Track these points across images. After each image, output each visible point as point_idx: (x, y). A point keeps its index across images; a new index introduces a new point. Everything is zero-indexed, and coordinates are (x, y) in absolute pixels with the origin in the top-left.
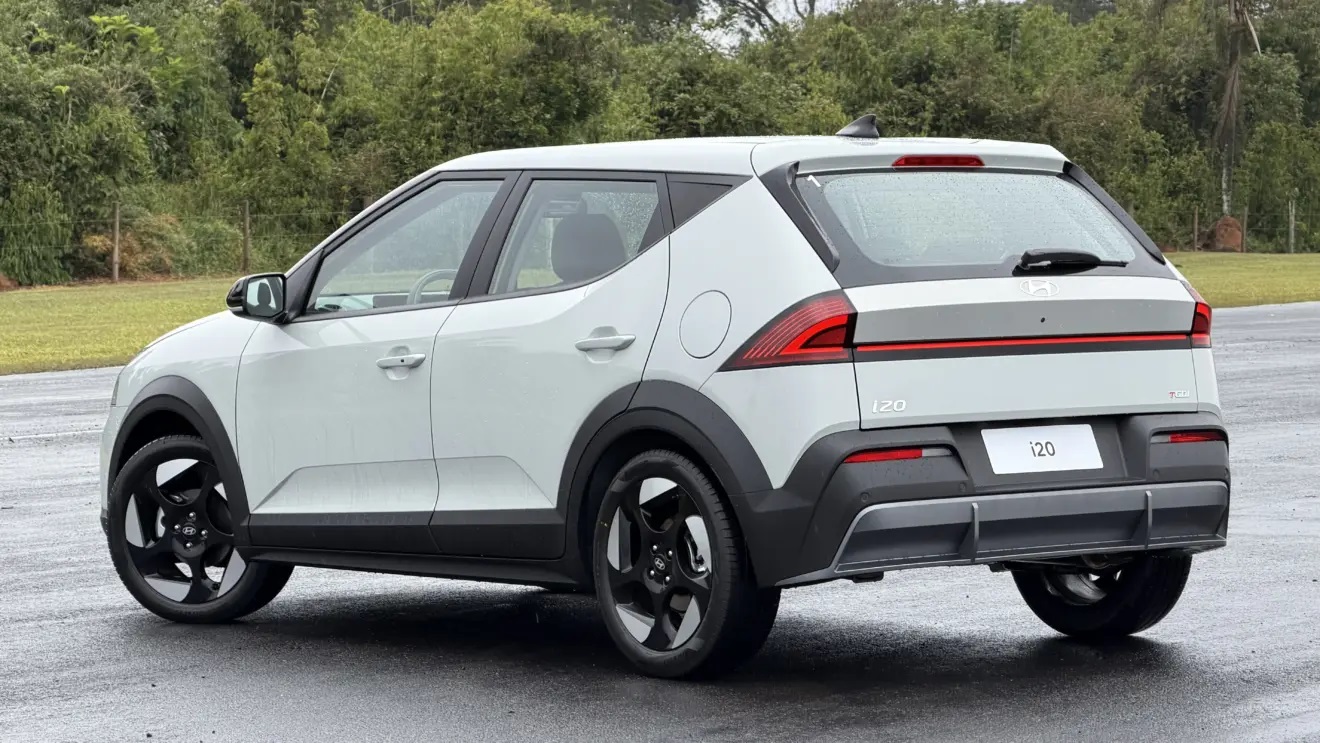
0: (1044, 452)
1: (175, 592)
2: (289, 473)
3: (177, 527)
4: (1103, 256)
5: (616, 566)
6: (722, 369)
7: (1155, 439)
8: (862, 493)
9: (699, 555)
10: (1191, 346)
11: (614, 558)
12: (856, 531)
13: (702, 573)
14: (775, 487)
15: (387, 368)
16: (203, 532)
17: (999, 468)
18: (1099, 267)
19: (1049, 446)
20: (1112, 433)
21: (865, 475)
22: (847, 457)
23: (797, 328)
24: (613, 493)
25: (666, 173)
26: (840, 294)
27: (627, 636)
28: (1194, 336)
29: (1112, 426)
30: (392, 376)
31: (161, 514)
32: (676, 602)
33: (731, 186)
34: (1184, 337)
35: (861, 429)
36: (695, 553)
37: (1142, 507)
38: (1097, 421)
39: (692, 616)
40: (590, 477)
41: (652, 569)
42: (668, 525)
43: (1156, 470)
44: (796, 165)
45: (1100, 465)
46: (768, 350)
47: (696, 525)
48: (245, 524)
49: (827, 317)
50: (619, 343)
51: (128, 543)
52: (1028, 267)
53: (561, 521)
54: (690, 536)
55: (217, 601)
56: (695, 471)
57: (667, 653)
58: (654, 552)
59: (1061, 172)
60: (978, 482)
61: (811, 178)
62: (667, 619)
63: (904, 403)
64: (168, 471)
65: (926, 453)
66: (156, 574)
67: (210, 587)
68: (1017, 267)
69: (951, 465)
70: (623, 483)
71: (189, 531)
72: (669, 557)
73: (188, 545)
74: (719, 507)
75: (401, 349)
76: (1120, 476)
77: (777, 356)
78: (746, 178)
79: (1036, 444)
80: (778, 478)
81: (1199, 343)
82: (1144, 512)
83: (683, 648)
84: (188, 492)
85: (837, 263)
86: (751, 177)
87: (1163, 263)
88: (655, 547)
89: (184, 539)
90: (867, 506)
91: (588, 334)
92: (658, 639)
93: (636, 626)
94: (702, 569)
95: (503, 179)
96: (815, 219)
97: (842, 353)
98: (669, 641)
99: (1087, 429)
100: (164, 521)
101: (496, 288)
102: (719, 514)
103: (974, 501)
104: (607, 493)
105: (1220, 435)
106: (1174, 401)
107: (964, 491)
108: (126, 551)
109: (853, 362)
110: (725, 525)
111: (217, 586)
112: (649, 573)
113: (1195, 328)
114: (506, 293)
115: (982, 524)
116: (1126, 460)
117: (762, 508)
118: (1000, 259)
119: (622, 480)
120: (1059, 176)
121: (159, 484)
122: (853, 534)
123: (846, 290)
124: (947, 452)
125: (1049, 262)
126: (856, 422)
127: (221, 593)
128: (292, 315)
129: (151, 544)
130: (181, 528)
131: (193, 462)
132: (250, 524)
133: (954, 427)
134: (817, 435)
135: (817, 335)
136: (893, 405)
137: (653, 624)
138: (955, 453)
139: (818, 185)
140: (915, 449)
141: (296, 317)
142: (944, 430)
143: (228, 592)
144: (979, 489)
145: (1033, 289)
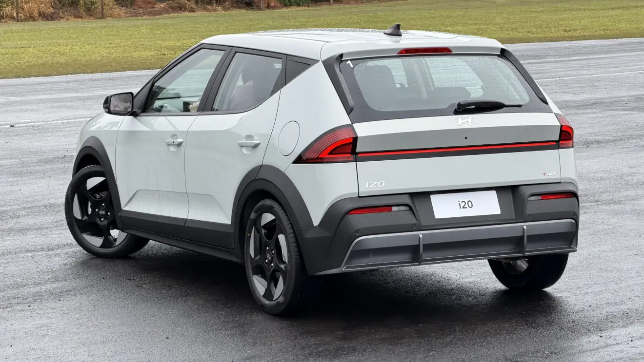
0: (466, 206)
2: (135, 192)
3: (97, 210)
4: (506, 103)
5: (253, 256)
6: (293, 162)
7: (531, 198)
8: (356, 230)
10: (558, 148)
11: (252, 252)
12: (354, 249)
14: (314, 225)
15: (168, 145)
16: (109, 213)
17: (438, 215)
18: (505, 108)
19: (470, 203)
20: (509, 196)
21: (358, 221)
22: (350, 211)
24: (252, 219)
25: (287, 55)
26: (350, 127)
27: (256, 292)
28: (561, 142)
29: (510, 191)
30: (170, 149)
31: (90, 204)
33: (310, 65)
34: (555, 143)
35: (359, 197)
37: (521, 235)
38: (499, 189)
39: (281, 284)
41: (266, 259)
43: (530, 215)
44: (341, 56)
45: (498, 211)
46: (314, 155)
47: (282, 238)
48: (119, 214)
49: (342, 139)
51: (75, 217)
52: (463, 109)
53: (233, 231)
55: (116, 247)
56: (282, 211)
57: (272, 302)
58: (267, 251)
59: (499, 54)
60: (424, 223)
61: (349, 62)
62: (272, 283)
63: (384, 182)
64: (92, 182)
65: (395, 209)
66: (88, 233)
67: (112, 240)
68: (455, 110)
69: (409, 214)
70: (255, 215)
71: (102, 212)
72: (273, 254)
73: (102, 219)
74: (290, 231)
75: (174, 136)
76: (509, 218)
77: (317, 158)
78: (316, 61)
79: (462, 202)
80: (316, 221)
81: (565, 146)
82: (523, 237)
83: (277, 301)
85: (352, 109)
86: (318, 61)
87: (547, 103)
88: (268, 248)
89: (100, 217)
90: (359, 237)
91: (243, 138)
92: (268, 294)
93: (259, 285)
95: (224, 51)
97: (350, 157)
98: (273, 297)
99: (494, 193)
100: (91, 207)
102: (291, 234)
103: (421, 234)
104: (250, 219)
105: (573, 195)
106: (546, 177)
107: (414, 228)
108: (75, 222)
109: (356, 161)
111: (115, 240)
112: (265, 261)
113: (562, 139)
115: (424, 245)
116: (515, 209)
117: (309, 235)
118: (445, 106)
119: (255, 213)
120: (498, 56)
121: (88, 189)
122: (352, 251)
123: (354, 125)
124: (407, 208)
125: (474, 107)
126: (357, 192)
127: (117, 243)
128: (139, 112)
129: (86, 218)
130: (99, 211)
131: (102, 179)
132: (122, 215)
133: (413, 195)
134: (335, 199)
135: (338, 147)
136: (377, 184)
137: (266, 287)
138: (411, 209)
139: (352, 66)
140: (388, 207)
141: (141, 113)
142: (407, 196)
143: (120, 244)
144: (425, 226)
145: (460, 121)
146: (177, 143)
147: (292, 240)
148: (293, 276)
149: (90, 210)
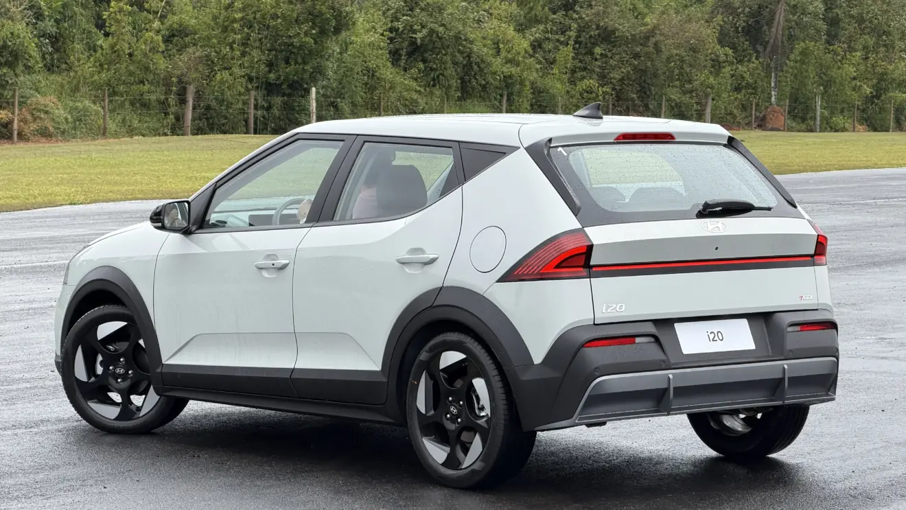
0: (716, 338)
1: (109, 413)
2: (191, 337)
3: (111, 368)
4: (756, 205)
5: (423, 411)
6: (499, 281)
7: (790, 329)
8: (596, 368)
9: (481, 403)
10: (814, 265)
11: (421, 404)
12: (591, 394)
13: (483, 417)
14: (535, 363)
15: (262, 269)
16: (130, 372)
17: (687, 349)
18: (753, 211)
19: (719, 334)
20: (761, 324)
21: (597, 356)
22: (587, 342)
23: (552, 254)
24: (421, 360)
25: (459, 142)
27: (430, 460)
28: (816, 257)
29: (762, 320)
30: (265, 274)
31: (100, 359)
32: (465, 436)
33: (505, 153)
34: (810, 259)
35: (594, 324)
36: (478, 403)
37: (781, 376)
38: (751, 317)
39: (477, 446)
40: (406, 350)
41: (448, 413)
42: (459, 384)
43: (791, 351)
44: (550, 140)
45: (752, 346)
46: (532, 269)
47: (479, 384)
48: (159, 370)
49: (572, 247)
50: (428, 260)
51: (76, 378)
52: (708, 211)
53: (385, 380)
54: (475, 391)
55: (140, 419)
56: (479, 347)
57: (459, 471)
58: (450, 402)
59: (726, 143)
60: (673, 360)
61: (560, 149)
62: (458, 449)
63: (624, 305)
64: (105, 330)
65: (638, 340)
66: (96, 400)
67: (134, 410)
68: (699, 211)
69: (655, 347)
70: (427, 354)
71: (120, 371)
72: (460, 406)
73: (119, 380)
74: (495, 372)
75: (272, 256)
76: (766, 354)
77: (538, 274)
78: (515, 148)
79: (711, 333)
80: (538, 358)
81: (819, 262)
82: (782, 379)
83: (470, 469)
84: (118, 344)
85: (579, 209)
86: (519, 148)
87: (795, 207)
88: (450, 399)
89: (116, 377)
90: (599, 377)
91: (405, 253)
92: (452, 462)
93: (437, 453)
94: (483, 414)
95: (343, 141)
96: (564, 179)
97: (582, 272)
98: (460, 464)
99: (744, 322)
100: (101, 363)
101: (338, 216)
102: (496, 377)
103: (670, 373)
104: (417, 360)
105: (832, 325)
106: (803, 302)
107: (663, 366)
108: (75, 383)
109: (590, 278)
110: (500, 384)
111: (139, 409)
112: (446, 416)
113: (817, 252)
114: (345, 221)
115: (674, 388)
116: (771, 343)
117: (526, 377)
118: (688, 207)
119: (427, 352)
120: (725, 146)
121: (99, 339)
122: (589, 396)
123: (585, 229)
124: (652, 339)
125: (721, 208)
126: (591, 319)
127: (143, 412)
128: (194, 228)
129: (93, 379)
130: (114, 369)
131: (124, 324)
132: (163, 371)
133: (657, 322)
134: (566, 327)
135: (566, 260)
136: (616, 307)
137: (449, 452)
138: (657, 340)
139: (565, 154)
140: (630, 338)
141: (196, 230)
142: (650, 324)
143: (147, 413)
144: (673, 364)
145: (710, 227)
146: (280, 266)
147: (498, 384)
148: (501, 433)
149: (100, 370)
